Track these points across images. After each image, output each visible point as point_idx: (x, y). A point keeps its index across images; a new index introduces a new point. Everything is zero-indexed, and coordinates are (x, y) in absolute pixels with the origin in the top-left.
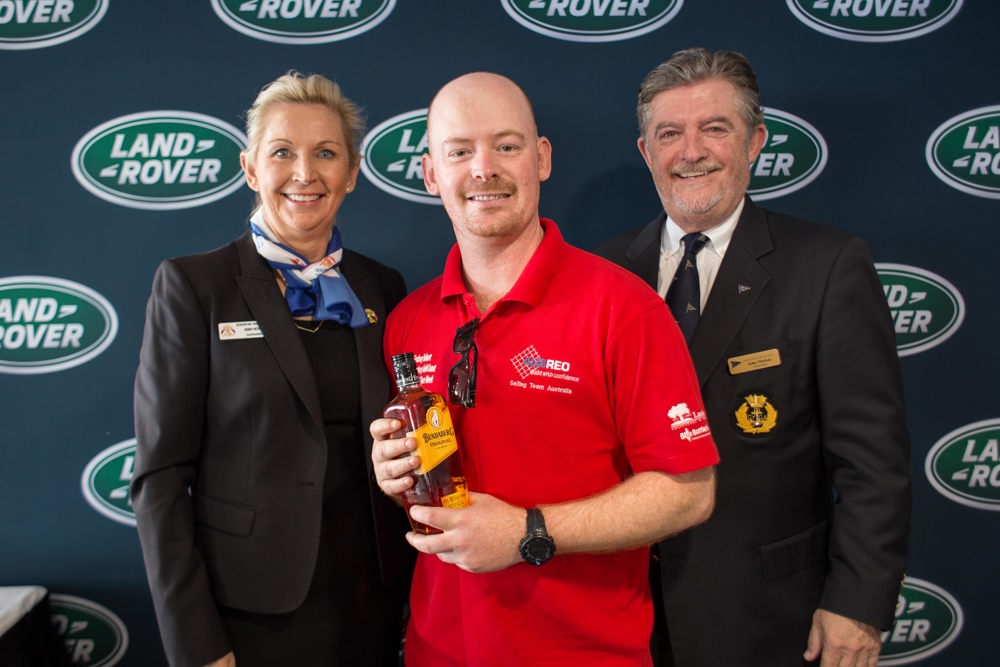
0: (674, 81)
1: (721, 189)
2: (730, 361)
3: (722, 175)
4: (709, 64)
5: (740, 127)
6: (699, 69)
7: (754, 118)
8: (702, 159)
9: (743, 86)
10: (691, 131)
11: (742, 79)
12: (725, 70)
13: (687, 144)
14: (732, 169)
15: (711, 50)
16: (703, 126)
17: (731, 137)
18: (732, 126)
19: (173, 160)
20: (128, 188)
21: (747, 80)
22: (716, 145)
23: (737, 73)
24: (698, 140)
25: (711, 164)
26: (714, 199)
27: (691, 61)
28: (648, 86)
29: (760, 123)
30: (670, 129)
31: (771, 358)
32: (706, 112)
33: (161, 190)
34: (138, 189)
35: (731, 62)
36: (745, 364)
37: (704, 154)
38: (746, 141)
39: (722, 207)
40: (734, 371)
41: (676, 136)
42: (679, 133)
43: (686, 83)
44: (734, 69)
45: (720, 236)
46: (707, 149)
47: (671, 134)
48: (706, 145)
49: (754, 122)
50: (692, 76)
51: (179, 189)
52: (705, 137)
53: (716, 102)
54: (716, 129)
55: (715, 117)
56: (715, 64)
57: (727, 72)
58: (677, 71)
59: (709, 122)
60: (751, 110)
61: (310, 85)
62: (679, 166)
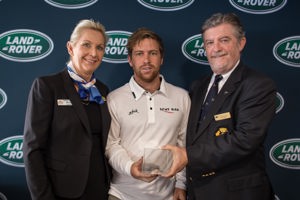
0: (210, 26)
3: (228, 56)
5: (234, 39)
6: (218, 21)
8: (220, 51)
9: (234, 25)
10: (216, 42)
14: (231, 54)
16: (220, 40)
17: (231, 43)
18: (230, 39)
19: (27, 46)
20: (11, 54)
21: (237, 23)
22: (224, 46)
24: (218, 45)
25: (223, 53)
27: (215, 19)
28: (204, 27)
30: (210, 41)
33: (22, 55)
34: (15, 55)
35: (230, 17)
37: (221, 49)
38: (237, 44)
39: (229, 67)
42: (213, 43)
43: (214, 26)
44: (231, 19)
45: (226, 76)
47: (211, 43)
48: (221, 46)
51: (28, 55)
52: (221, 44)
54: (225, 41)
55: (224, 36)
56: (224, 18)
57: (229, 20)
58: (211, 22)
59: (222, 38)
61: (98, 25)
62: (213, 54)
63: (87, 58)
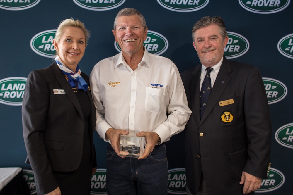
0: (201, 26)
1: (216, 55)
2: (220, 102)
3: (216, 51)
4: (211, 21)
5: (220, 37)
6: (208, 22)
7: (225, 35)
8: (210, 47)
9: (221, 26)
10: (206, 39)
11: (221, 24)
12: (215, 22)
13: (205, 43)
14: (218, 49)
15: (211, 17)
16: (210, 38)
17: (218, 41)
18: (218, 37)
21: (222, 24)
23: (219, 23)
24: (208, 42)
25: (212, 49)
26: (214, 58)
27: (205, 20)
28: (194, 28)
29: (226, 36)
30: (200, 39)
31: (231, 101)
32: (211, 34)
35: (217, 19)
36: (223, 103)
37: (210, 46)
38: (222, 41)
39: (216, 60)
40: (221, 105)
41: (202, 41)
42: (203, 40)
43: (204, 26)
44: (218, 21)
45: (216, 68)
46: (211, 44)
47: (201, 40)
48: (211, 43)
49: (225, 36)
50: (206, 24)
52: (211, 41)
53: (213, 31)
54: (213, 38)
55: (213, 35)
56: (212, 21)
57: (216, 22)
58: (202, 23)
59: (211, 37)
60: (223, 32)
61: (77, 22)
62: (204, 50)
63: (71, 51)
